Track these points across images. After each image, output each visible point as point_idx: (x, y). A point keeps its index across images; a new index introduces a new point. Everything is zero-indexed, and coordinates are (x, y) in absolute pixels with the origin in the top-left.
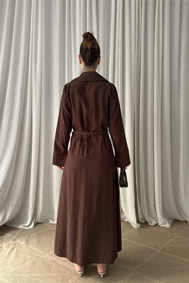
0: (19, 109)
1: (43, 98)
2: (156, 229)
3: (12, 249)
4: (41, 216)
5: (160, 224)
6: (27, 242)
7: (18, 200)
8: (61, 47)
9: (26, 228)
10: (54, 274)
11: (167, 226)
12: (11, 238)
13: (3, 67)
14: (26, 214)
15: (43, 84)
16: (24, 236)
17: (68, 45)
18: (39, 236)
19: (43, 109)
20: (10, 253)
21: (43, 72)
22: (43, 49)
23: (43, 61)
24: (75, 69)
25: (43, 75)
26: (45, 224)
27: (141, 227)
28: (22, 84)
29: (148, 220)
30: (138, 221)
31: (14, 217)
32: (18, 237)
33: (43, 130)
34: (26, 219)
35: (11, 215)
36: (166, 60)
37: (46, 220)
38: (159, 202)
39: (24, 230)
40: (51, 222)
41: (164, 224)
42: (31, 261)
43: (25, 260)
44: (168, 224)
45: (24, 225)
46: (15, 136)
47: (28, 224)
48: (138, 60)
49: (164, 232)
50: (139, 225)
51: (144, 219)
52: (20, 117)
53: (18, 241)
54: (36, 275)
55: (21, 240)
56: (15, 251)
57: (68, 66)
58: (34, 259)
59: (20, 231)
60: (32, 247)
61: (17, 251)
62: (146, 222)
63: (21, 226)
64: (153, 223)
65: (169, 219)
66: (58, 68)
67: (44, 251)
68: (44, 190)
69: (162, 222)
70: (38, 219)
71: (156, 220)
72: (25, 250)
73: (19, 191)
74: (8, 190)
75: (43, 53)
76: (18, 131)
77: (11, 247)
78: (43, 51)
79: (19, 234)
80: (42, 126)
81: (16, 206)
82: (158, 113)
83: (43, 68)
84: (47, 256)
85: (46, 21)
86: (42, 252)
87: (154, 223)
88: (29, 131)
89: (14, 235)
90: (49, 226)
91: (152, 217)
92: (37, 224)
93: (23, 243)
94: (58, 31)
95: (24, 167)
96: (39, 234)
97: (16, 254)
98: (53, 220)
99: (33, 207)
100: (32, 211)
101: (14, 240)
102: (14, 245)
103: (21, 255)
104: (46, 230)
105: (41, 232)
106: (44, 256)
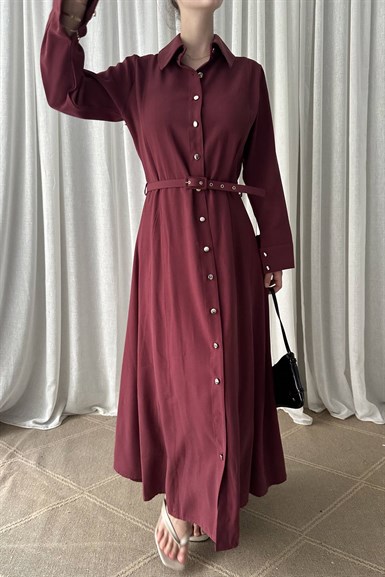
0: (5, 140)
2: (351, 428)
3: (4, 479)
4: (77, 399)
5: (359, 415)
6: (41, 461)
7: (19, 364)
9: (42, 428)
10: (97, 544)
11: (379, 419)
12: (5, 451)
14: (41, 397)
16: (36, 446)
18: (70, 446)
19: (66, 140)
24: (143, 27)
26: (88, 418)
27: (313, 424)
29: (330, 407)
30: (306, 411)
32: (21, 448)
33: (68, 192)
34: (43, 406)
37: (90, 408)
38: (358, 363)
39: (37, 432)
40: (101, 412)
41: (370, 416)
42: (44, 510)
43: (32, 505)
45: (38, 420)
47: (47, 419)
49: (372, 434)
50: (309, 419)
51: (322, 405)
52: (8, 160)
53: (20, 458)
54: (55, 544)
55: (28, 457)
56: (8, 483)
57: (124, 21)
58: (53, 503)
59: (29, 432)
60: (50, 472)
61: (14, 485)
62: (326, 412)
63: (30, 424)
65: (381, 403)
67: (79, 483)
68: (80, 339)
69: (366, 411)
70: (71, 406)
71: (351, 407)
72: (35, 479)
73: (20, 342)
79: (22, 445)
80: (65, 183)
81: (14, 377)
82: (359, 140)
84: (86, 494)
86: (73, 486)
87: (344, 414)
89: (11, 444)
90: (97, 421)
91: (339, 399)
92: (67, 417)
93: (32, 463)
95: (27, 285)
96: (69, 442)
97: (11, 490)
98: (106, 409)
99: (55, 380)
100: (53, 389)
101: (12, 456)
102: (10, 467)
103: (24, 493)
104: (87, 431)
105: (76, 436)
106: (77, 496)
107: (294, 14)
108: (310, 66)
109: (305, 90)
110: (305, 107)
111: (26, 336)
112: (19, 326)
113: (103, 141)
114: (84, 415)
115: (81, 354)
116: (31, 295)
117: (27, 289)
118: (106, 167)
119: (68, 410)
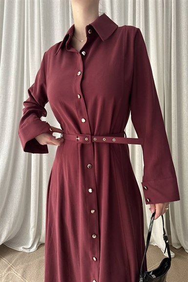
6: (23, 276)
7: (17, 216)
9: (27, 251)
12: (7, 266)
14: (28, 233)
16: (22, 264)
27: (175, 257)
29: (185, 246)
31: (10, 238)
32: (15, 264)
34: (28, 239)
35: (7, 236)
39: (24, 253)
45: (25, 247)
47: (30, 246)
51: (179, 244)
53: (13, 272)
55: (17, 271)
62: (182, 248)
63: (21, 249)
73: (17, 205)
75: (41, 30)
79: (16, 262)
81: (14, 224)
89: (10, 261)
92: (40, 245)
93: (19, 276)
95: (22, 175)
99: (35, 225)
100: (33, 230)
101: (9, 269)
102: (7, 277)
107: (160, 37)
108: (169, 63)
109: (167, 74)
110: (167, 83)
111: (20, 202)
112: (17, 197)
116: (24, 181)
117: (22, 177)
119: (41, 240)
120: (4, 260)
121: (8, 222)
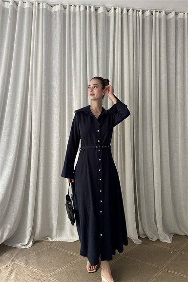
0: (19, 124)
1: (43, 113)
2: (158, 245)
3: (11, 272)
4: (40, 233)
5: (161, 239)
6: (26, 263)
8: (61, 63)
9: (24, 247)
11: (169, 241)
12: (9, 259)
13: (3, 82)
14: (25, 232)
15: (43, 99)
16: (23, 256)
17: (68, 61)
18: (39, 256)
19: (43, 124)
20: (9, 276)
21: (43, 87)
22: (43, 64)
23: (43, 76)
24: (75, 84)
25: (43, 90)
26: (44, 243)
27: (142, 243)
28: (22, 99)
29: (149, 235)
30: (139, 237)
31: (11, 235)
32: (16, 257)
33: (42, 144)
34: (24, 237)
35: (9, 234)
36: (164, 76)
37: (45, 238)
38: (159, 216)
39: (22, 249)
40: (50, 239)
41: (165, 240)
44: (169, 240)
45: (22, 244)
46: (15, 151)
47: (26, 243)
48: (136, 76)
49: (166, 247)
50: (141, 241)
51: (145, 235)
52: (19, 132)
53: (16, 262)
55: (20, 261)
56: (14, 273)
57: (68, 81)
58: (36, 281)
59: (18, 249)
60: (32, 268)
61: (17, 274)
62: (147, 238)
63: (19, 246)
64: (154, 238)
65: (169, 233)
66: (58, 83)
67: (45, 273)
68: (43, 207)
69: (163, 237)
70: (37, 237)
71: (157, 235)
72: (25, 272)
73: (18, 208)
74: (6, 207)
75: (43, 68)
76: (17, 146)
77: (10, 269)
78: (44, 66)
79: (17, 255)
80: (41, 141)
81: (14, 224)
83: (43, 83)
84: (49, 277)
85: (46, 38)
86: (43, 274)
88: (28, 146)
89: (12, 255)
90: (49, 244)
92: (35, 242)
93: (23, 264)
94: (58, 47)
95: (22, 183)
96: (38, 254)
97: (16, 276)
98: (52, 238)
99: (31, 225)
100: (30, 229)
101: (13, 261)
102: (13, 266)
103: (21, 278)
104: (45, 249)
105: (40, 251)
106: (45, 278)
111: (20, 206)
112: (18, 200)
113: (58, 125)
114: (42, 241)
115: (43, 213)
118: (59, 135)
119: (35, 238)
120: (6, 255)
121: (10, 222)
